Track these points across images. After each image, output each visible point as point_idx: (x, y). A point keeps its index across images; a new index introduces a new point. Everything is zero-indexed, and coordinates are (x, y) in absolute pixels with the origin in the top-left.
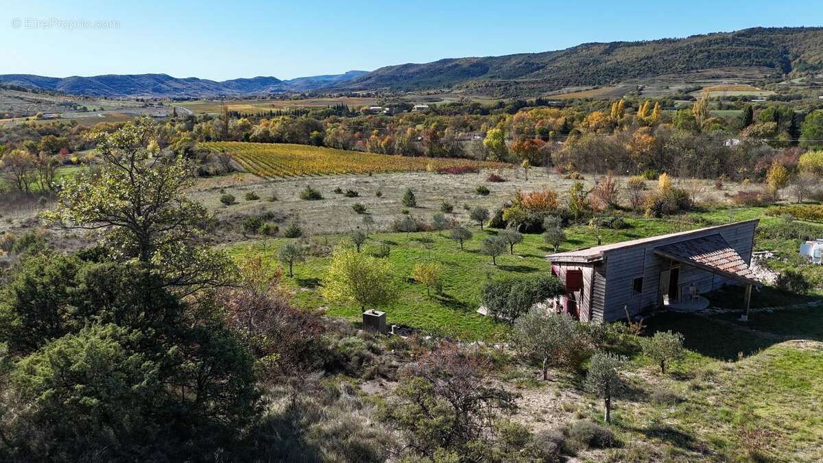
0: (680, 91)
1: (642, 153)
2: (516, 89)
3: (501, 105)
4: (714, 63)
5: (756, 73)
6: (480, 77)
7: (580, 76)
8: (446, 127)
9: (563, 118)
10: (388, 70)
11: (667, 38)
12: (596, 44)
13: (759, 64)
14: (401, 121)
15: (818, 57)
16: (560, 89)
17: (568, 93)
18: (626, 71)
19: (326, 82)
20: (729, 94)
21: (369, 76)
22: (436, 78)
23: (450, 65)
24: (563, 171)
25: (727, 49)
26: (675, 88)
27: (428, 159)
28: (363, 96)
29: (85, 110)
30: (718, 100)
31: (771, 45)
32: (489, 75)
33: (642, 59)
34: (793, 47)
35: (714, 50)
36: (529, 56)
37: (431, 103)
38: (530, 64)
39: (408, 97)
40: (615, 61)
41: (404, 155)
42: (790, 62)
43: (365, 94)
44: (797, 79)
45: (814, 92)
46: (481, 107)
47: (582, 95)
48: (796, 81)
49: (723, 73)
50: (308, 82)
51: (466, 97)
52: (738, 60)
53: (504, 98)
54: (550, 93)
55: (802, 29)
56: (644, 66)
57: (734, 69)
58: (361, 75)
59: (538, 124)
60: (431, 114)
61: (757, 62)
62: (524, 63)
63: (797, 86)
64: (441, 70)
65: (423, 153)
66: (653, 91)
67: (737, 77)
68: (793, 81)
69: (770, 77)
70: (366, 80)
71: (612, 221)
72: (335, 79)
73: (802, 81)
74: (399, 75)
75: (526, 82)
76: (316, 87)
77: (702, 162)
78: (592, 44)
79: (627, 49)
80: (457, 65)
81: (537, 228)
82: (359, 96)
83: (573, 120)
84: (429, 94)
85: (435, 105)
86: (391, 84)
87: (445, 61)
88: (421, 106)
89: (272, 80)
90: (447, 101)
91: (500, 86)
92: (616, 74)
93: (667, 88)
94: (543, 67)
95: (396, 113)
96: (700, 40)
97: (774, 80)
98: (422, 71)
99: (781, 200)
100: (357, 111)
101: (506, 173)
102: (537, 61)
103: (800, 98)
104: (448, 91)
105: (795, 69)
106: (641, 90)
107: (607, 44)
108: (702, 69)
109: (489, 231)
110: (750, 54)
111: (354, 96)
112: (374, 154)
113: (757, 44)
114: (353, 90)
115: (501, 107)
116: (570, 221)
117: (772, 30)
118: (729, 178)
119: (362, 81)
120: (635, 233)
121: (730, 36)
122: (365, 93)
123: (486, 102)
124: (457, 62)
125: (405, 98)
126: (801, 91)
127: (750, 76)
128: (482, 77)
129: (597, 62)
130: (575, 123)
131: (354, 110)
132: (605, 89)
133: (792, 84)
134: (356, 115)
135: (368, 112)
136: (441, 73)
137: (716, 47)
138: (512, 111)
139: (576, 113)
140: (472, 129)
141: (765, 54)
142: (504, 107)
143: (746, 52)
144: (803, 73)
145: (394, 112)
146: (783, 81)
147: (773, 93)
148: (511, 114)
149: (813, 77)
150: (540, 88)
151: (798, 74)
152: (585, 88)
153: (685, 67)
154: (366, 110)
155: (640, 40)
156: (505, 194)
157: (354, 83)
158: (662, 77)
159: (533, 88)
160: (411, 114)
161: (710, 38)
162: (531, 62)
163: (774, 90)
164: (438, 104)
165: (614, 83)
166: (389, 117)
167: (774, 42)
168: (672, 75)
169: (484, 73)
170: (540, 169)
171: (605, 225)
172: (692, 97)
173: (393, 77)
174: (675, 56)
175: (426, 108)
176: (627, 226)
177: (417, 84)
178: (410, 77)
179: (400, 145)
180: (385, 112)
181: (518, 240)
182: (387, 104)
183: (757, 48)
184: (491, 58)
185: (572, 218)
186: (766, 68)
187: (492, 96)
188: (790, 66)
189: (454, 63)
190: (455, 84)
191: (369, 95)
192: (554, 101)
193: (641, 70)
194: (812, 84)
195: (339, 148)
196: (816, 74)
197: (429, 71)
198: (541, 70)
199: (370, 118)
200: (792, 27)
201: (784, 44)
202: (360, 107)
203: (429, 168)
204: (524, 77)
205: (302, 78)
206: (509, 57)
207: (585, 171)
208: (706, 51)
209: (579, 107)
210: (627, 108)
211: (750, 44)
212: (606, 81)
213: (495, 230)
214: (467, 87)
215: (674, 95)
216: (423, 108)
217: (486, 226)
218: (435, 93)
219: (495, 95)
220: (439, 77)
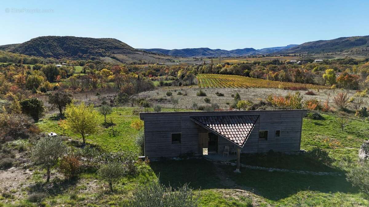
10: (309, 43)
19: (277, 50)
21: (298, 47)
22: (334, 47)
28: (292, 56)
29: (174, 62)
32: (366, 45)
37: (326, 59)
46: (354, 61)
50: (268, 50)
51: (349, 56)
58: (294, 47)
60: (323, 64)
72: (281, 48)
74: (314, 46)
76: (270, 52)
80: (348, 40)
82: (290, 56)
84: (328, 55)
85: (328, 60)
86: (309, 50)
88: (318, 60)
89: (252, 49)
90: (336, 58)
95: (304, 63)
98: (327, 44)
104: (340, 53)
111: (288, 56)
114: (289, 53)
115: (366, 61)
119: (294, 49)
122: (293, 55)
123: (359, 58)
124: (348, 39)
125: (313, 56)
128: (362, 46)
131: (282, 62)
135: (289, 63)
136: (338, 45)
145: (303, 63)
157: (290, 50)
160: (312, 64)
164: (330, 60)
166: (299, 65)
169: (364, 44)
173: (311, 47)
175: (322, 61)
177: (323, 50)
180: (298, 63)
187: (364, 55)
189: (346, 39)
190: (345, 50)
191: (295, 56)
195: (256, 78)
197: (332, 43)
202: (286, 60)
205: (266, 48)
214: (352, 51)
218: (332, 54)
219: (367, 55)
220: (337, 46)
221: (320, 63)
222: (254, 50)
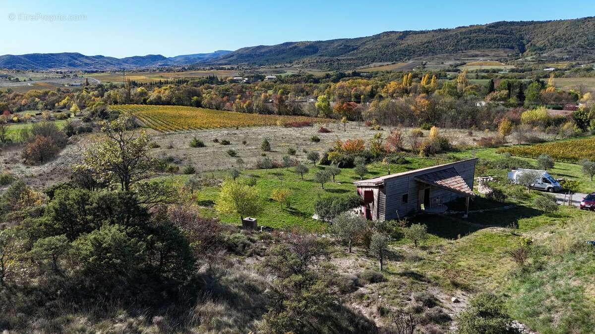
0: (451, 65)
1: (422, 112)
2: (338, 64)
3: (328, 76)
4: (473, 46)
5: (502, 53)
6: (313, 55)
7: (382, 55)
8: (289, 92)
9: (370, 86)
10: (245, 50)
11: (442, 28)
12: (393, 32)
13: (504, 47)
14: (256, 88)
15: (543, 42)
16: (369, 64)
17: (375, 67)
18: (414, 51)
19: (199, 58)
20: (484, 67)
21: (231, 55)
22: (281, 56)
23: (291, 46)
24: (370, 125)
25: (483, 36)
26: (448, 64)
27: (277, 116)
28: (228, 69)
30: (476, 72)
31: (511, 33)
32: (319, 54)
33: (425, 43)
34: (526, 35)
35: (474, 37)
36: (347, 40)
37: (278, 75)
38: (347, 46)
39: (261, 70)
40: (407, 45)
41: (260, 113)
42: (524, 45)
43: (229, 67)
44: (529, 57)
45: (541, 66)
46: (313, 77)
47: (384, 69)
48: (529, 58)
49: (479, 53)
50: (187, 58)
51: (303, 70)
52: (490, 44)
53: (329, 71)
54: (362, 67)
55: (532, 23)
56: (427, 47)
57: (487, 50)
58: (227, 54)
59: (353, 90)
60: (278, 82)
61: (502, 45)
62: (343, 45)
63: (529, 61)
64: (284, 50)
65: (274, 112)
66: (433, 66)
67: (489, 56)
68: (527, 58)
69: (511, 56)
70: (230, 57)
71: (398, 159)
72: (207, 56)
73: (533, 58)
74: (254, 54)
75: (345, 59)
76: (193, 62)
77: (460, 118)
78: (391, 32)
79: (414, 36)
80: (295, 47)
81: (350, 164)
82: (225, 69)
83: (377, 87)
84: (276, 68)
85: (281, 76)
86: (248, 60)
87: (287, 44)
88: (271, 77)
89: (159, 58)
90: (289, 73)
91: (327, 62)
92: (407, 53)
93: (443, 63)
94: (357, 48)
95: (252, 82)
96: (464, 30)
97: (514, 58)
98: (271, 51)
99: (507, 143)
100: (224, 81)
101: (331, 126)
102: (352, 44)
103: (531, 70)
104: (290, 65)
105: (528, 50)
106: (425, 64)
107: (401, 32)
108: (466, 50)
109: (320, 167)
110: (498, 40)
111: (222, 69)
112: (239, 113)
113: (502, 33)
114: (221, 65)
115: (328, 77)
116: (372, 160)
117: (512, 23)
118: (477, 128)
119: (227, 58)
120: (412, 167)
121: (484, 27)
123: (318, 73)
124: (296, 45)
125: (258, 70)
126: (532, 65)
127: (498, 55)
129: (394, 45)
130: (379, 89)
131: (222, 80)
132: (400, 64)
133: (526, 61)
134: (224, 83)
135: (232, 81)
136: (285, 53)
137: (475, 35)
138: (336, 81)
139: (379, 82)
140: (307, 94)
141: (508, 40)
142: (329, 78)
143: (495, 39)
144: (533, 53)
145: (251, 81)
146: (520, 58)
147: (513, 67)
148: (334, 82)
149: (540, 56)
150: (354, 63)
151: (530, 53)
152: (386, 63)
153: (454, 49)
154: (231, 79)
155: (424, 30)
156: (330, 141)
157: (221, 59)
158: (439, 56)
159: (350, 64)
160: (264, 82)
161: (471, 29)
162: (348, 45)
163: (514, 64)
164: (283, 75)
165: (406, 60)
166: (248, 85)
167: (514, 32)
168: (446, 54)
169: (315, 53)
170: (354, 123)
171: (393, 162)
172: (459, 70)
173: (250, 56)
174: (447, 41)
175: (275, 78)
176: (407, 162)
177: (267, 60)
178: (262, 55)
179: (257, 106)
180: (245, 81)
181: (338, 173)
182: (246, 75)
183: (503, 36)
184: (320, 42)
185: (373, 157)
186: (508, 50)
187: (321, 69)
188: (524, 48)
189: (293, 46)
190: (295, 60)
191: (232, 69)
192: (365, 73)
193: (424, 51)
194: (539, 61)
195: (213, 109)
196: (542, 53)
197: (276, 51)
198: (355, 51)
199: (234, 85)
200: (526, 21)
201: (520, 33)
202: (226, 78)
203: (278, 123)
204: (344, 56)
205: (182, 56)
206: (333, 41)
207: (384, 124)
208: (468, 37)
209: (382, 77)
210: (415, 78)
211: (497, 33)
212: (401, 59)
213: (324, 166)
214: (303, 63)
215: (447, 68)
216: (272, 78)
217: (318, 163)
218: (281, 67)
219: (323, 68)
220: (283, 55)
221: (273, 80)
222: (164, 58)
